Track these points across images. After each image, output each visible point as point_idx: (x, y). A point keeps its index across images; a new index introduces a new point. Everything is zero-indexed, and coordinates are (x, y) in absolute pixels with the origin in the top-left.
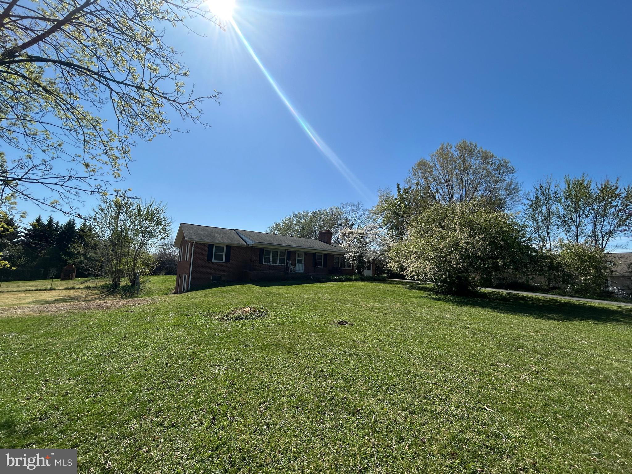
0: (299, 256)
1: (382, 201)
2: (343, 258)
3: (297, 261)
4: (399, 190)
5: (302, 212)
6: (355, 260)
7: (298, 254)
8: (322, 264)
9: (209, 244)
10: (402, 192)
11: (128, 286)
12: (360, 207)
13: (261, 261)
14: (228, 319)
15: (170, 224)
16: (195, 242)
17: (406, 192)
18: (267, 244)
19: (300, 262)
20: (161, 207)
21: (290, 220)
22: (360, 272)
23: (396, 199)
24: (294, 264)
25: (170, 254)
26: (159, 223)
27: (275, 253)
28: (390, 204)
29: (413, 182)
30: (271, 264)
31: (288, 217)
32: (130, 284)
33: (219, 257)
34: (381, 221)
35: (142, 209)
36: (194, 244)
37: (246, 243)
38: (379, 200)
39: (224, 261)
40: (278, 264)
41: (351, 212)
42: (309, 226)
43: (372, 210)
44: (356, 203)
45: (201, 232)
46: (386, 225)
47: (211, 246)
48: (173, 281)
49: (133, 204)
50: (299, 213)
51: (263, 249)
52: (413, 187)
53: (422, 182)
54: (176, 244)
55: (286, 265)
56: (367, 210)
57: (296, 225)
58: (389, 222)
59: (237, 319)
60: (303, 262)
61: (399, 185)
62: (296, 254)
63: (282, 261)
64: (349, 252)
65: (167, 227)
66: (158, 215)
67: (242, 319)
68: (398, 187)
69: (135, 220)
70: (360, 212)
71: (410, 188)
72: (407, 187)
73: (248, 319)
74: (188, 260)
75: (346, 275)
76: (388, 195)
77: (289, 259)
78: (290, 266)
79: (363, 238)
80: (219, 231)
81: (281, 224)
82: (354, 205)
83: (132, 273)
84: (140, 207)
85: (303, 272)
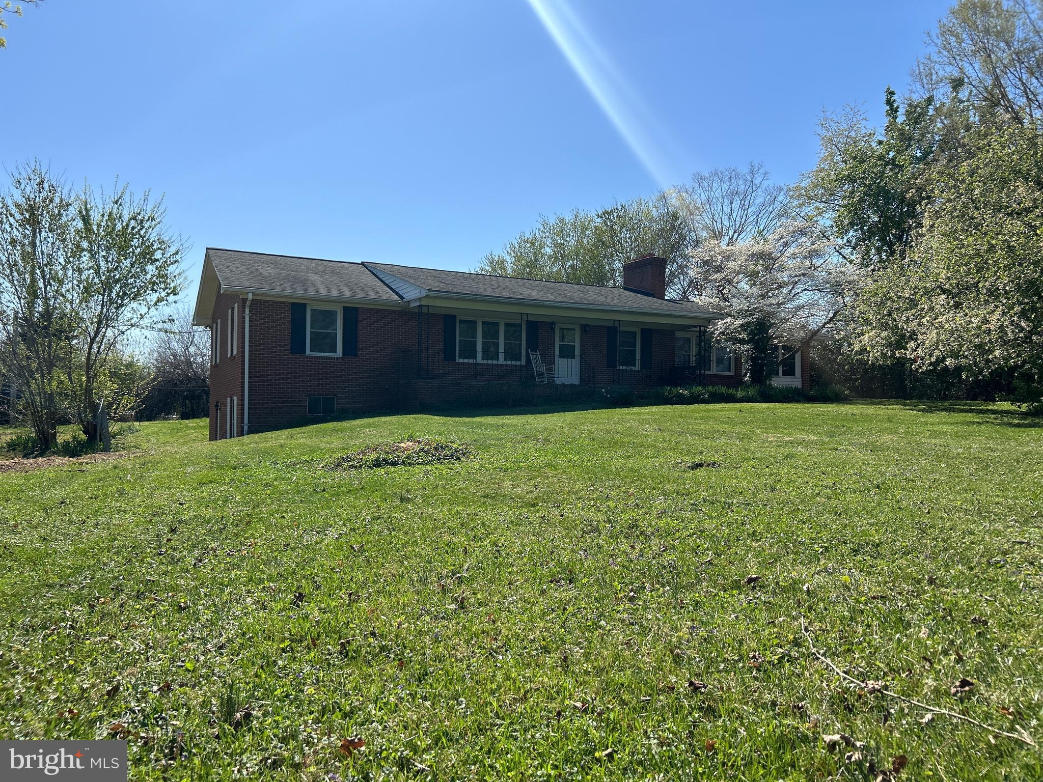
0: (563, 338)
1: (832, 155)
2: (704, 337)
3: (557, 352)
4: (893, 111)
5: (569, 218)
6: (742, 342)
7: (562, 329)
8: (638, 356)
9: (293, 304)
10: (901, 119)
11: (79, 443)
12: (757, 181)
13: (449, 355)
14: (352, 466)
15: (178, 257)
16: (250, 296)
17: (916, 115)
18: (464, 297)
19: (567, 353)
20: (149, 209)
21: (533, 244)
22: (759, 376)
23: (880, 143)
24: (549, 360)
25: (189, 363)
26: (147, 255)
27: (491, 329)
28: (860, 159)
29: (941, 73)
30: (479, 359)
31: (528, 235)
32: (83, 437)
33: (324, 342)
34: (829, 223)
35: (95, 216)
36: (248, 303)
37: (402, 298)
38: (824, 154)
39: (339, 353)
40: (501, 361)
41: (726, 202)
42: (594, 257)
43: (798, 188)
44: (744, 170)
45: (266, 271)
46: (847, 231)
47: (298, 309)
48: (201, 427)
49: (68, 205)
50: (562, 221)
51: (454, 317)
52: (943, 94)
53: (975, 70)
54: (200, 317)
55: (523, 362)
56: (780, 190)
57: (555, 258)
58: (857, 221)
59: (377, 464)
60: (577, 352)
61: (892, 93)
62: (553, 329)
63: (512, 354)
64: (722, 317)
65: (171, 268)
66: (142, 232)
67: (394, 464)
68: (890, 103)
69: (78, 250)
70: (760, 200)
71: (930, 100)
72: (918, 97)
73: (410, 464)
74: (235, 352)
75: (713, 385)
76: (853, 134)
77: (533, 345)
78: (538, 364)
79: (768, 269)
80: (321, 269)
81: (507, 258)
82: (737, 175)
83: (85, 407)
84: (86, 210)
85: (576, 382)
